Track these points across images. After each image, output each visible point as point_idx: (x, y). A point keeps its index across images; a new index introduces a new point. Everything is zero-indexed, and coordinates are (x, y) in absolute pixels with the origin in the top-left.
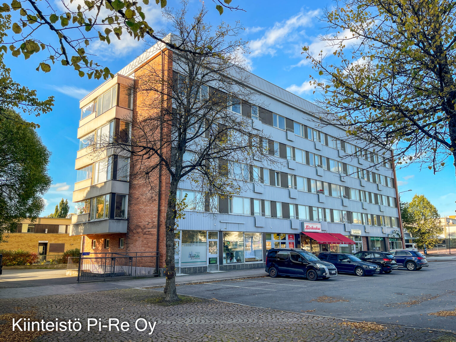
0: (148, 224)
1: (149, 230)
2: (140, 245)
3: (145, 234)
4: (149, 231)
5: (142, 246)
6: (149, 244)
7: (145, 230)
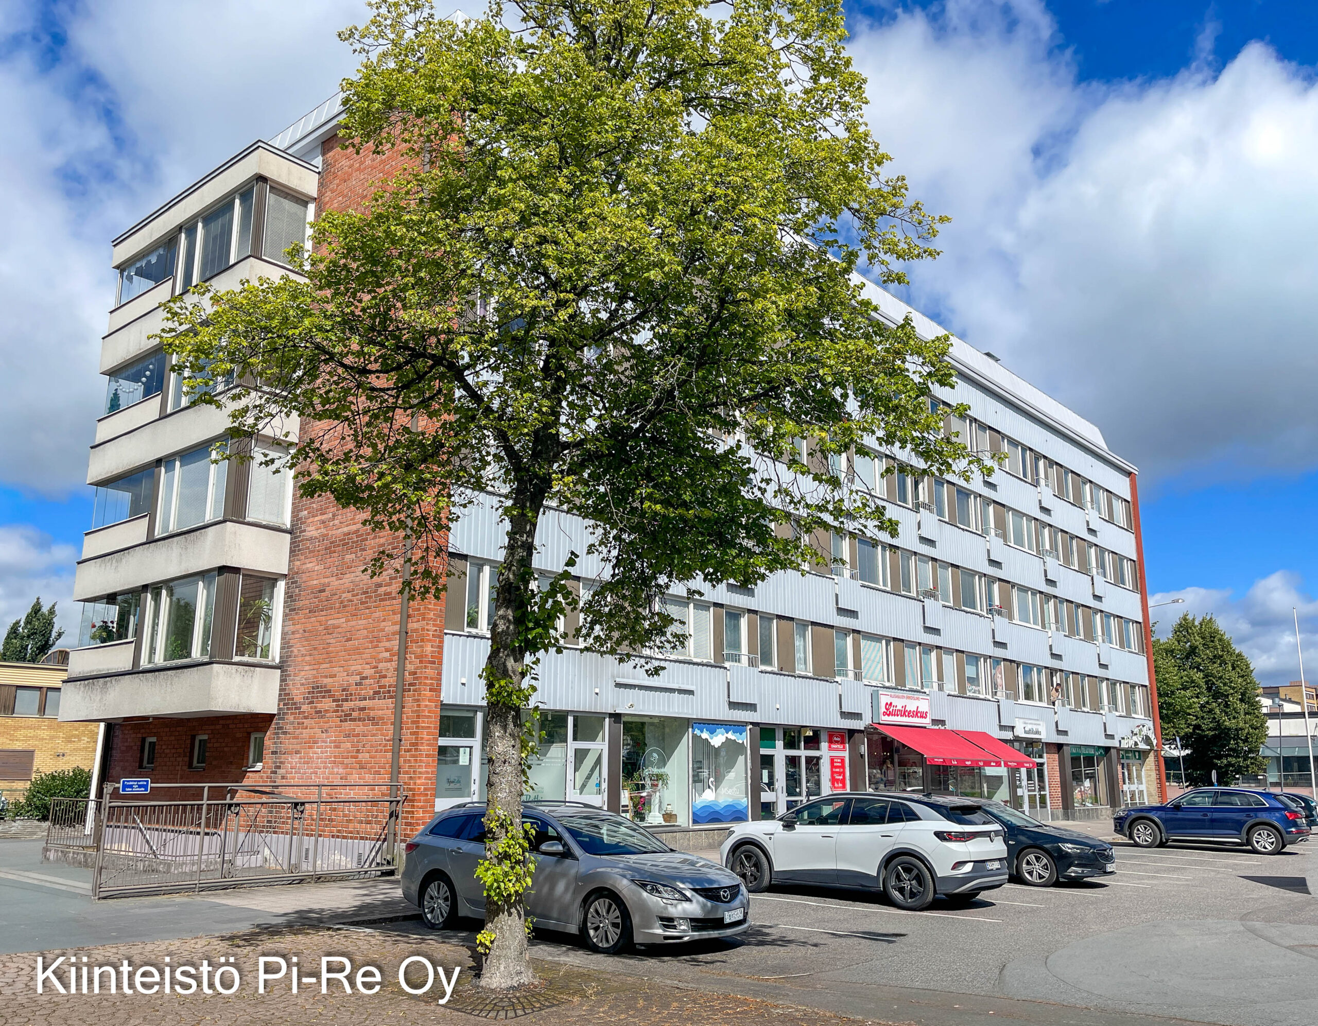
0: (361, 684)
1: (363, 704)
2: (327, 757)
3: (347, 717)
4: (363, 709)
5: (334, 762)
6: (360, 755)
7: (347, 706)
